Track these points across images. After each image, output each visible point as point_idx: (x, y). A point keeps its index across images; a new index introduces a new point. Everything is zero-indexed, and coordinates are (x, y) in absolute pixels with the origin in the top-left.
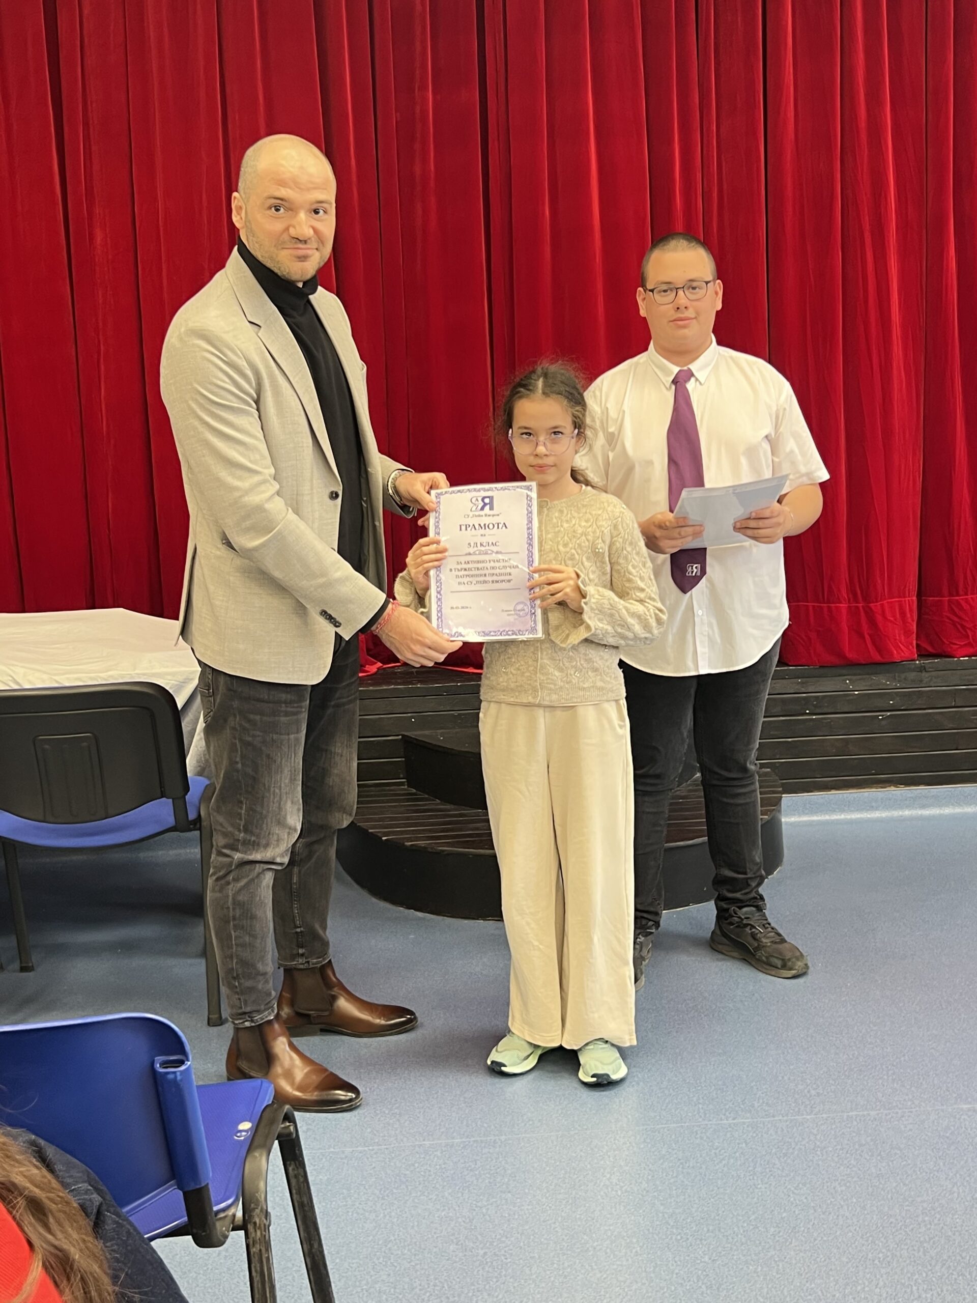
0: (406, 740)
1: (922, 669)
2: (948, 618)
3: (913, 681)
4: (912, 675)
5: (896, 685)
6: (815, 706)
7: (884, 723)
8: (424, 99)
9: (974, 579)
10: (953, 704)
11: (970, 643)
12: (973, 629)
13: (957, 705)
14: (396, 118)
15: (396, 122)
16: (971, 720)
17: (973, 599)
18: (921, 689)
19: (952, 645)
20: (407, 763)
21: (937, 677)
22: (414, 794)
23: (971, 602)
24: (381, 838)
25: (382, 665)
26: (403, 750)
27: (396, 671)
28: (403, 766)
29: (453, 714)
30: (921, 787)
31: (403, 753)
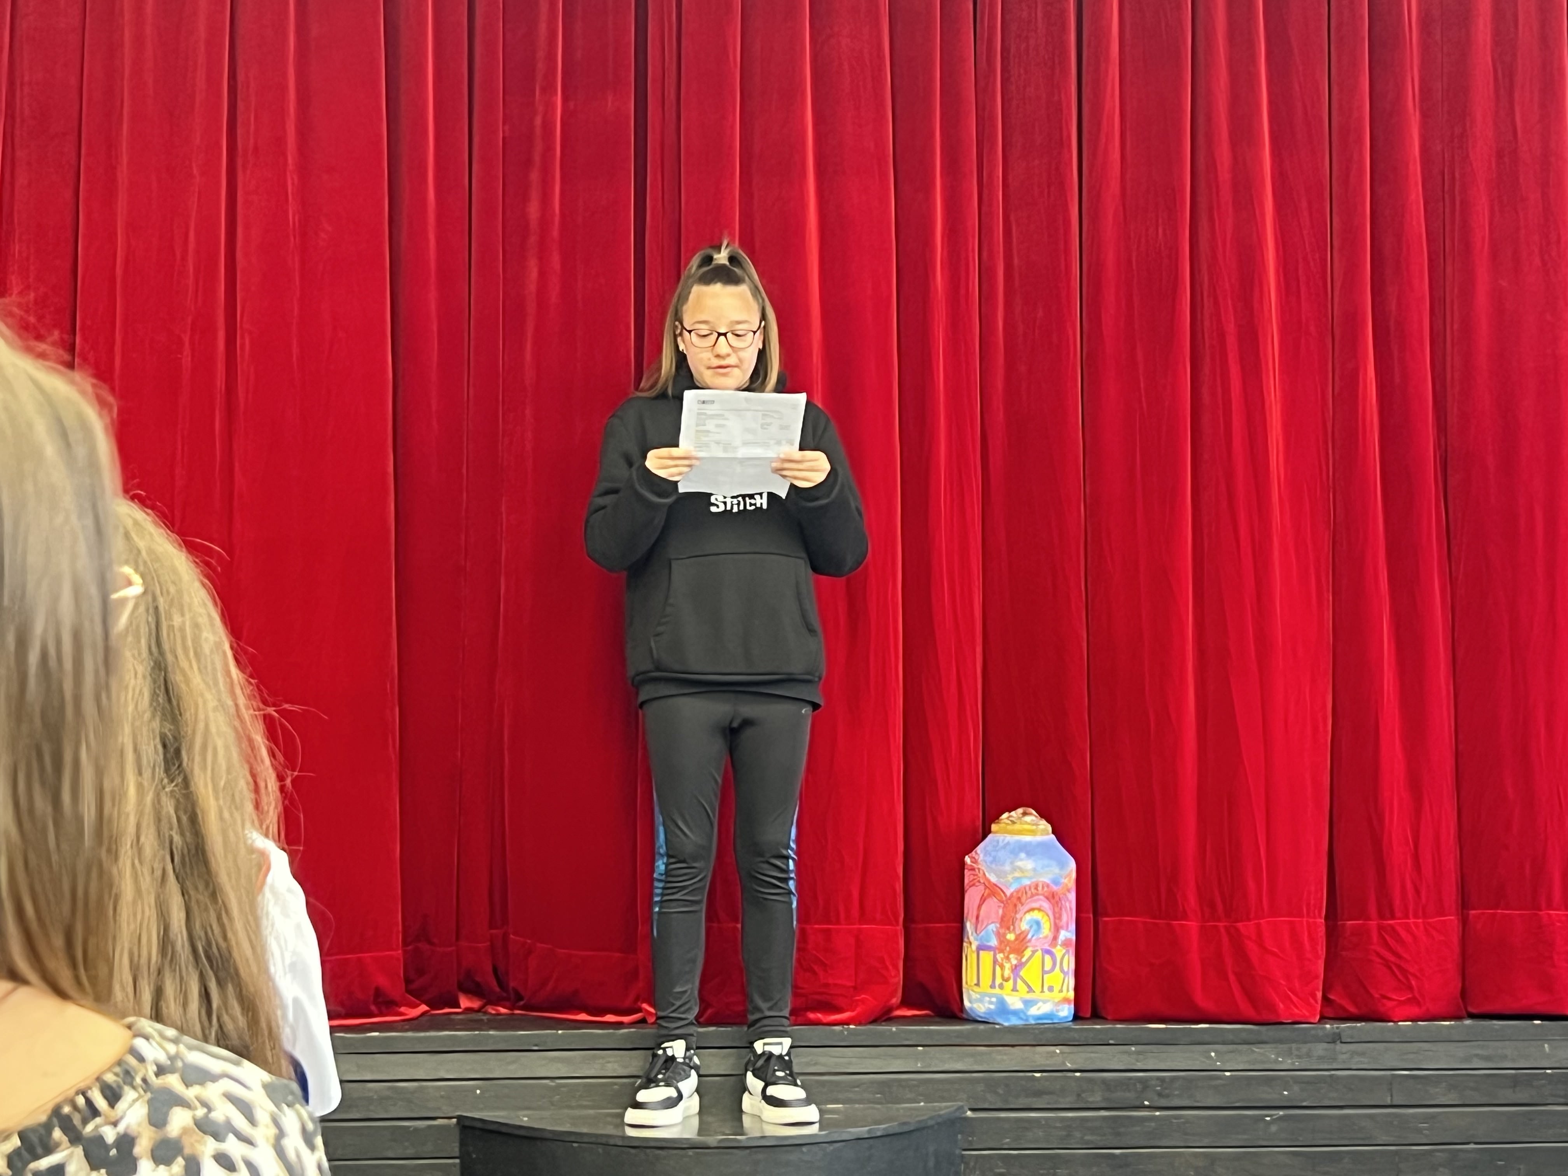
0: (466, 1126)
1: (1336, 1038)
2: (1378, 955)
3: (1320, 1058)
4: (1320, 1049)
5: (1293, 1063)
6: (1160, 1095)
7: (1274, 1128)
8: (549, 106)
9: (1417, 891)
10: (1389, 1102)
11: (1414, 998)
12: (1418, 974)
13: (1395, 1103)
14: (504, 132)
15: (504, 138)
16: (1419, 1131)
17: (1417, 925)
18: (1333, 1072)
19: (1385, 1001)
20: (465, 1166)
21: (1360, 1054)
23: (1414, 928)
25: (428, 1009)
26: (458, 1144)
27: (453, 1018)
28: (456, 1173)
29: (547, 1084)
31: (457, 1148)
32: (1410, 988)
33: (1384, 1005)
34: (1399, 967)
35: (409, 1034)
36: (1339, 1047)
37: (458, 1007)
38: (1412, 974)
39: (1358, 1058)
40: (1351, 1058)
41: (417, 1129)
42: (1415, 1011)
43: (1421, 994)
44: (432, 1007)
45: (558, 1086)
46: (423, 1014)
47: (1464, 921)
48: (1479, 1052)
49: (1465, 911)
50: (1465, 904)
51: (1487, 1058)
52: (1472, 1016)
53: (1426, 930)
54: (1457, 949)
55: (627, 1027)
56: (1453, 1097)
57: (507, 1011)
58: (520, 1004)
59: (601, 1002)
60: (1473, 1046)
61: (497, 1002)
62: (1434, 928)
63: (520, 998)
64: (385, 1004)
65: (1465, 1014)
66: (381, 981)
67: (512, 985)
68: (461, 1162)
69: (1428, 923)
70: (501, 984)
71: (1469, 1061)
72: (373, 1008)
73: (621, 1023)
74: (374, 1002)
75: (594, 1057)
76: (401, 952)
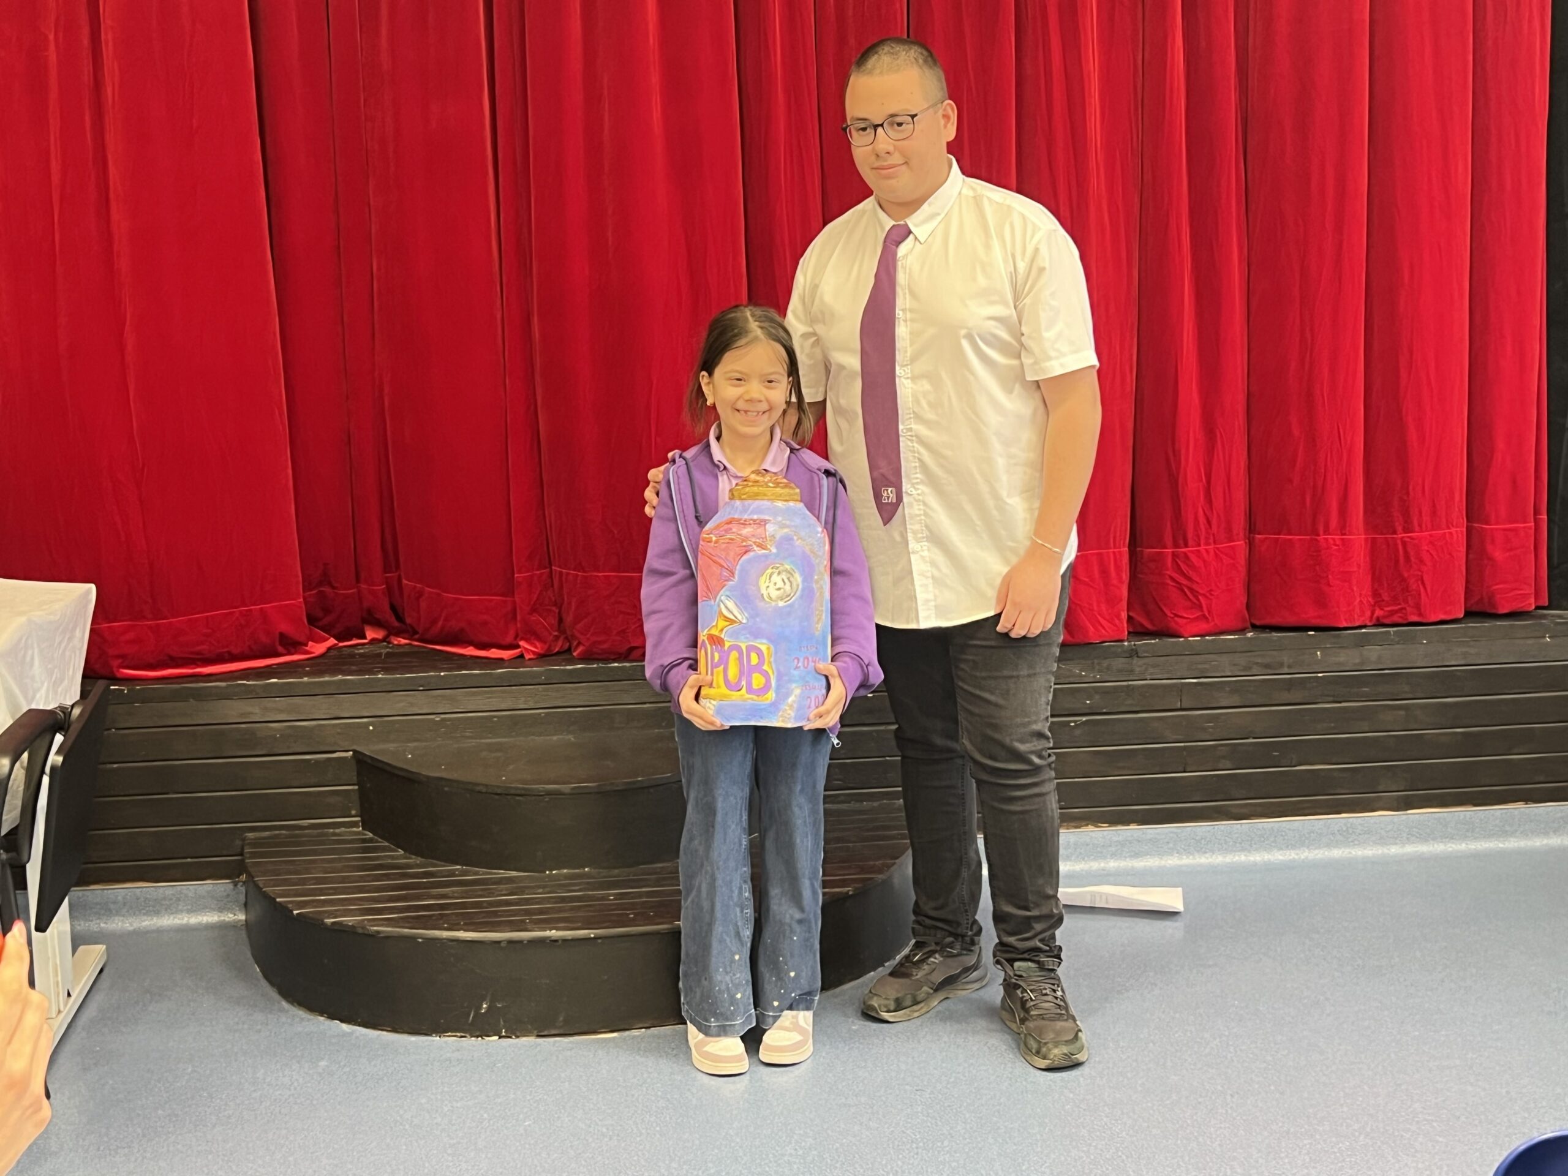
0: (359, 758)
1: (1133, 653)
2: (1172, 578)
3: (1120, 671)
4: (1119, 663)
5: (1094, 677)
7: (1078, 732)
9: (1209, 522)
10: (1179, 706)
11: (1204, 616)
12: (1208, 595)
13: (1184, 706)
16: (1205, 729)
17: (1207, 551)
18: (1130, 683)
19: (1176, 619)
20: (362, 792)
21: (1154, 666)
22: (371, 840)
23: (1205, 554)
24: (291, 911)
25: (336, 642)
26: (355, 773)
27: (356, 651)
28: (355, 798)
29: (433, 719)
30: (1133, 827)
31: (355, 778)
32: (1201, 607)
33: (1177, 623)
34: (1191, 590)
35: (306, 679)
36: (1135, 660)
37: (365, 638)
38: (1204, 595)
39: (1151, 670)
40: (1146, 670)
41: (317, 761)
42: (1204, 626)
43: (1209, 612)
44: (340, 639)
45: (443, 720)
46: (329, 649)
47: (1251, 544)
48: (1259, 661)
49: (1252, 535)
50: (1251, 529)
51: (1267, 666)
52: (1254, 627)
53: (1216, 555)
54: (1243, 571)
55: (506, 664)
56: (1236, 700)
57: (407, 641)
58: (417, 636)
59: (485, 639)
60: (1255, 656)
61: (398, 633)
62: (1222, 552)
63: (416, 633)
64: (292, 645)
65: (1249, 625)
66: (284, 627)
67: (408, 621)
68: (359, 788)
69: (1218, 548)
70: (400, 619)
71: (1250, 668)
72: (280, 649)
73: (502, 659)
74: (281, 644)
75: (474, 694)
76: (302, 600)
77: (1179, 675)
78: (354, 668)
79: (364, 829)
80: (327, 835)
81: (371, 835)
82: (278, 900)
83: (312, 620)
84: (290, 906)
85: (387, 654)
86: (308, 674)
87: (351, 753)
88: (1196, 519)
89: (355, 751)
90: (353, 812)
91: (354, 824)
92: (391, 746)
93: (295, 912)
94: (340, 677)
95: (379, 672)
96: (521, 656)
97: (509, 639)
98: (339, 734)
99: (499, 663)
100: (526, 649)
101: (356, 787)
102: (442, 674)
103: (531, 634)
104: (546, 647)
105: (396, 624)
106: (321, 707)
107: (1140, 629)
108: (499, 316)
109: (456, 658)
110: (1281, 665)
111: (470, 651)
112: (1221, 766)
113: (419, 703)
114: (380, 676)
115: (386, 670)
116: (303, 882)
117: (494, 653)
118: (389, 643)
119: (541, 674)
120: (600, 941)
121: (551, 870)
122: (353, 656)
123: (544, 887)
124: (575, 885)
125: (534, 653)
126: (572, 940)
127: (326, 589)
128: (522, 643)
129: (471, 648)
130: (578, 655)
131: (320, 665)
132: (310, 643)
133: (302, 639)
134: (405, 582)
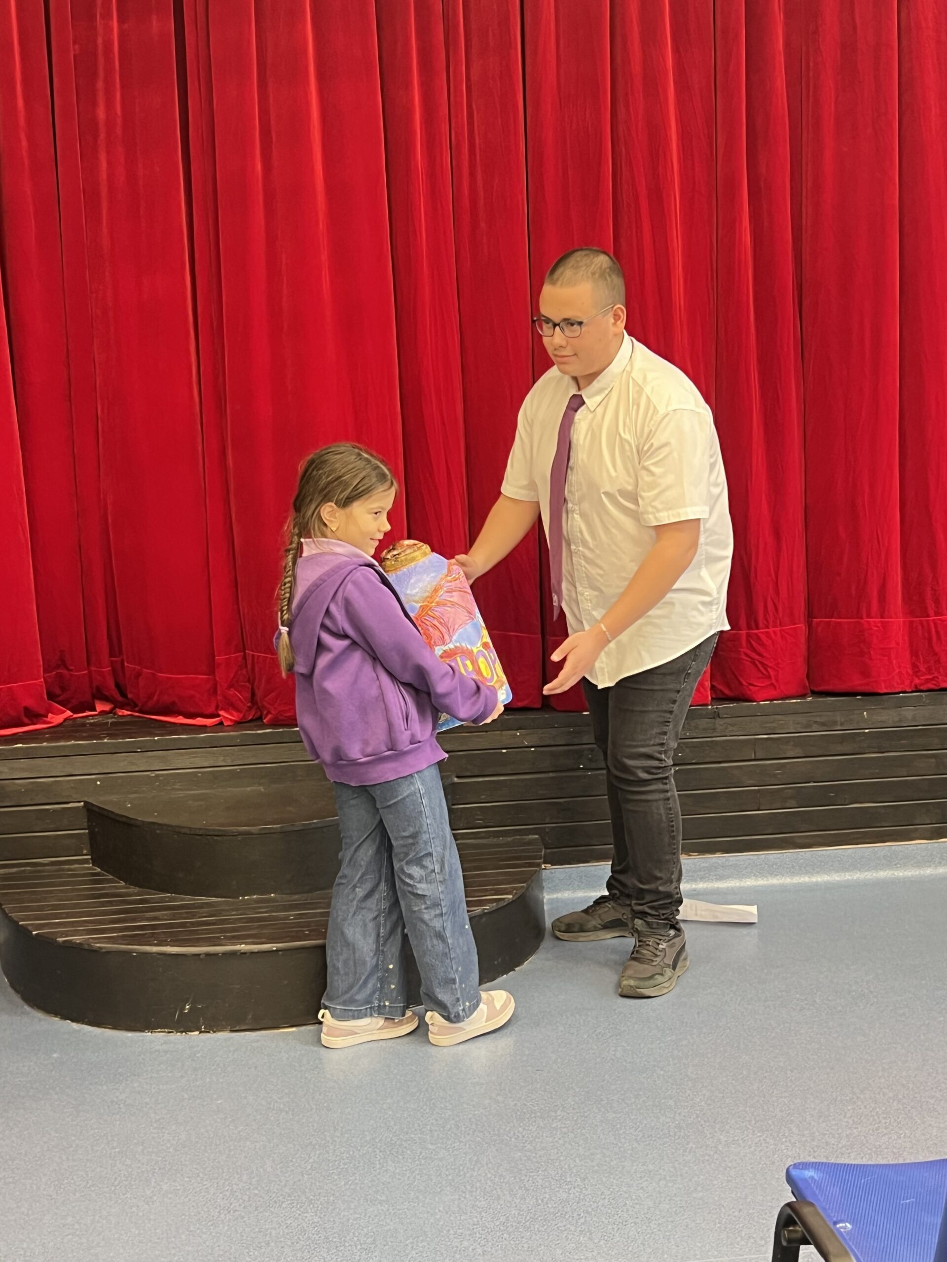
0: (89, 808)
1: (716, 715)
2: (747, 655)
3: (705, 729)
4: (704, 723)
6: (591, 760)
8: (108, 29)
9: (776, 609)
10: (753, 757)
11: (772, 684)
12: (775, 668)
13: (757, 758)
14: (74, 50)
15: (75, 56)
16: (775, 775)
17: (775, 632)
18: (714, 739)
19: (751, 687)
20: (92, 836)
21: (733, 725)
22: (98, 874)
23: (773, 636)
24: (31, 932)
25: (72, 714)
26: (86, 820)
27: (88, 721)
28: (86, 840)
29: (148, 776)
30: (718, 855)
31: (86, 824)
32: (769, 677)
33: (750, 690)
34: (761, 663)
35: (45, 744)
36: (718, 721)
37: (95, 710)
38: (771, 667)
39: (731, 728)
40: (726, 728)
41: (55, 811)
42: (774, 693)
43: (777, 681)
44: (75, 712)
45: (157, 776)
46: (66, 720)
47: (810, 626)
48: (818, 719)
49: (810, 619)
50: (810, 615)
51: (823, 724)
52: (814, 693)
53: (782, 636)
54: (804, 647)
55: (208, 729)
56: (798, 751)
57: (129, 713)
58: (137, 709)
59: (192, 710)
60: (813, 716)
61: (122, 707)
62: (787, 633)
63: (136, 706)
64: (34, 716)
65: (809, 692)
66: (30, 702)
67: (130, 696)
68: (89, 833)
69: (782, 630)
70: (123, 694)
71: (811, 726)
72: (26, 720)
73: (205, 726)
74: (26, 716)
75: (182, 754)
76: (42, 680)
77: (753, 732)
78: (84, 734)
79: (93, 865)
80: (63, 870)
81: (99, 870)
82: (20, 923)
83: (51, 696)
84: (30, 928)
85: (112, 723)
86: (48, 740)
87: (82, 803)
88: (766, 606)
89: (85, 802)
90: (85, 852)
91: (85, 861)
92: (114, 798)
93: (34, 933)
94: (73, 742)
95: (105, 738)
96: (221, 723)
97: (211, 710)
98: (72, 788)
99: (203, 728)
100: (225, 717)
101: (87, 831)
102: (156, 738)
103: (230, 705)
104: (241, 715)
105: (120, 699)
106: (58, 766)
107: (721, 696)
108: (200, 448)
109: (168, 725)
110: (835, 723)
111: (181, 720)
112: (787, 805)
113: (138, 763)
114: (106, 741)
115: (111, 736)
116: (40, 908)
117: (200, 721)
118: (115, 714)
119: (237, 737)
120: (280, 953)
121: (243, 896)
122: (84, 725)
123: (237, 910)
124: (260, 908)
125: (231, 720)
126: (258, 952)
127: (65, 672)
128: (222, 713)
129: (181, 717)
130: (268, 721)
131: (58, 732)
132: (50, 715)
133: (42, 712)
134: (126, 664)
